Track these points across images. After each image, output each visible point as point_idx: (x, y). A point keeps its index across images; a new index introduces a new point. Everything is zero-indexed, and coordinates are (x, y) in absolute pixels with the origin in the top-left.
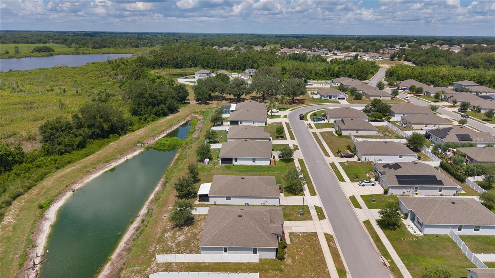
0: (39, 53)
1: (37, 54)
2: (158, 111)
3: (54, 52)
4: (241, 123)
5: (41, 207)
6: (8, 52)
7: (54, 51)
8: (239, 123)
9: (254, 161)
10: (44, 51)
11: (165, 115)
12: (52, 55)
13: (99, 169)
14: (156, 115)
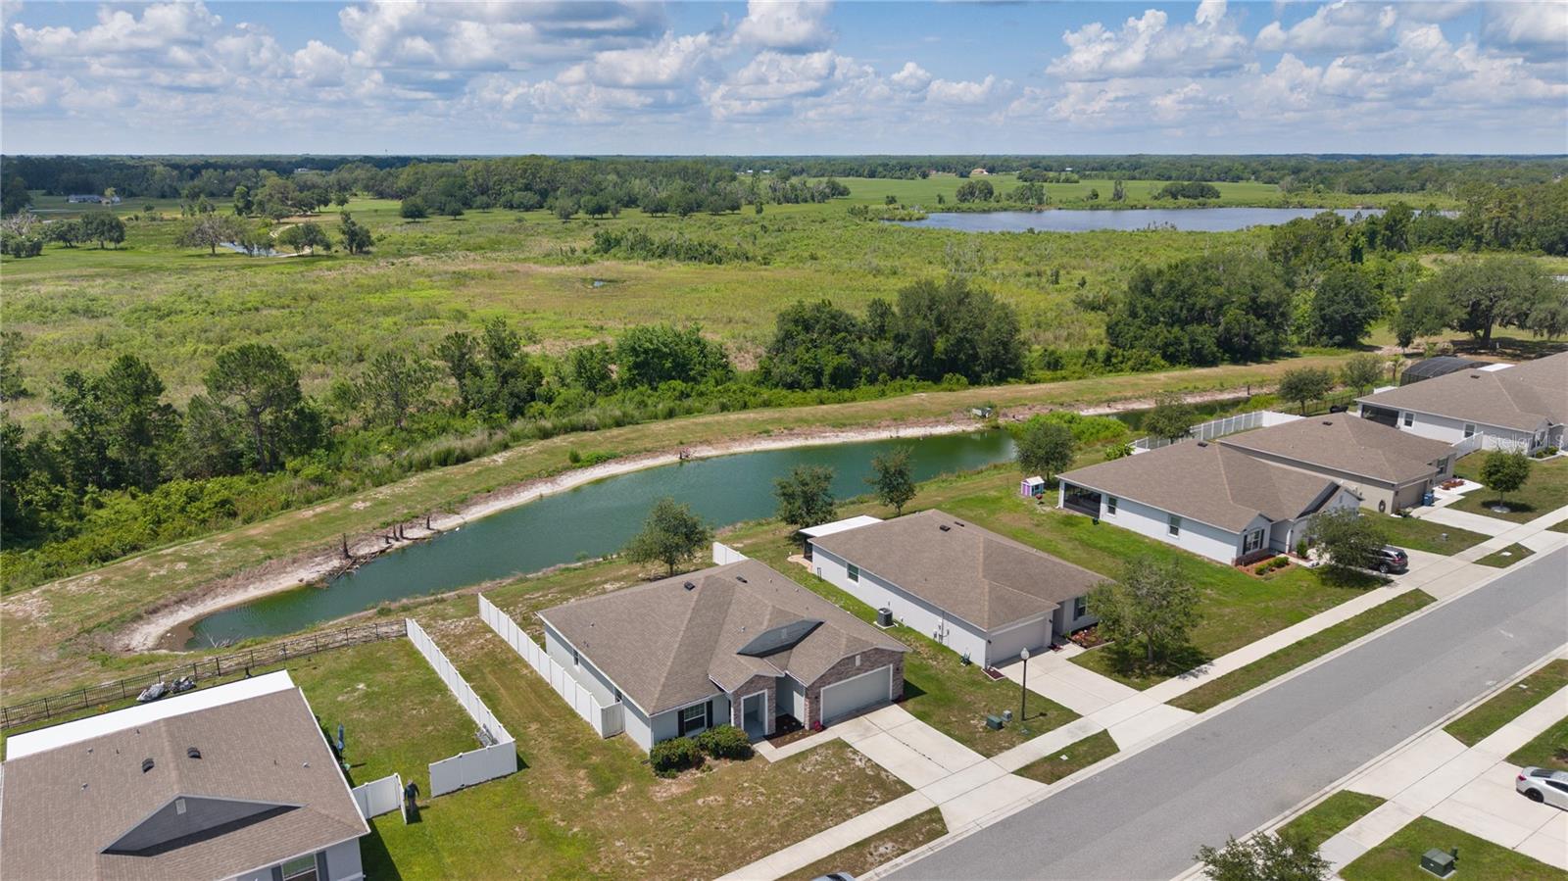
0: (1172, 200)
1: (1169, 201)
2: (1178, 342)
3: (1216, 200)
4: (1408, 423)
5: (575, 459)
6: (1096, 196)
7: (1218, 197)
8: (1401, 421)
9: (1174, 531)
10: (1188, 197)
11: (1200, 359)
12: (1203, 206)
13: (798, 435)
14: (1165, 356)
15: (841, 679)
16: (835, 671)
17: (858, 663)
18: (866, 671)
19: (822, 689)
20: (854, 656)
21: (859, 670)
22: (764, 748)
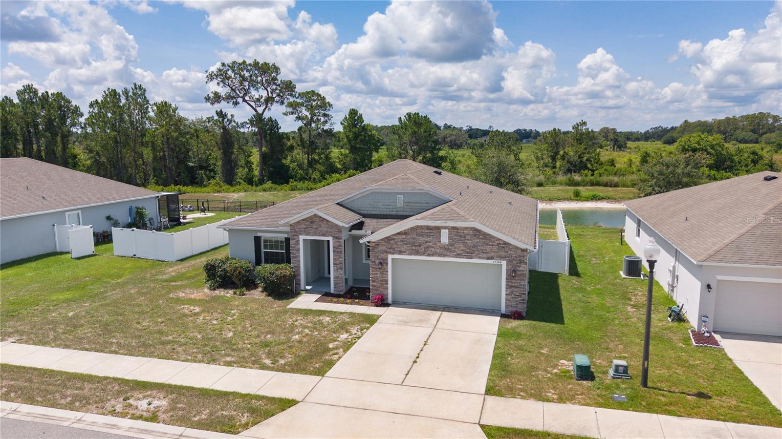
15: (417, 253)
16: (409, 239)
17: (445, 238)
18: (458, 256)
19: (390, 257)
20: (438, 229)
21: (446, 251)
22: (307, 301)
